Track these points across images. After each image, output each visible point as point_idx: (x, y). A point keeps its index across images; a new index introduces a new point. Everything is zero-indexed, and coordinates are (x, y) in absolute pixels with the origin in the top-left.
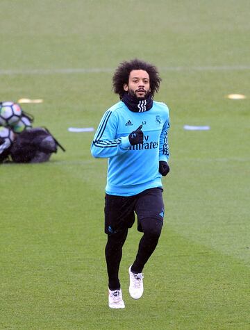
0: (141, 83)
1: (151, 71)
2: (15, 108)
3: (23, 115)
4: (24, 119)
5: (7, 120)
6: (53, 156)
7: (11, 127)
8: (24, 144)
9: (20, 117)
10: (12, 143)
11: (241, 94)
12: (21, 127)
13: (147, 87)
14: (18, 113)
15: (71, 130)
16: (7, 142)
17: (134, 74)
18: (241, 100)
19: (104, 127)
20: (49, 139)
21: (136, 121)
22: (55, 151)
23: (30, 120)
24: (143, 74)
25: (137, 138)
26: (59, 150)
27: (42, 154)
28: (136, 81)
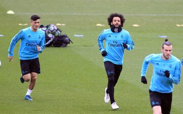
0: (117, 22)
2: (55, 27)
3: (58, 30)
4: (58, 31)
5: (52, 31)
6: (68, 45)
7: (54, 34)
8: (58, 40)
9: (57, 30)
10: (53, 40)
11: (138, 24)
12: (57, 34)
13: (120, 23)
14: (56, 29)
15: (75, 35)
16: (52, 39)
17: (115, 18)
18: (138, 27)
20: (67, 39)
22: (69, 43)
23: (60, 32)
26: (71, 43)
27: (64, 44)
28: (115, 21)
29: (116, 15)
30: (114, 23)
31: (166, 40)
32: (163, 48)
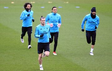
1: (31, 5)
17: (28, 5)
19: (22, 15)
21: (28, 13)
24: (29, 5)
25: (29, 15)
28: (29, 6)
29: (29, 4)
30: (28, 7)
31: (42, 17)
32: (41, 20)
